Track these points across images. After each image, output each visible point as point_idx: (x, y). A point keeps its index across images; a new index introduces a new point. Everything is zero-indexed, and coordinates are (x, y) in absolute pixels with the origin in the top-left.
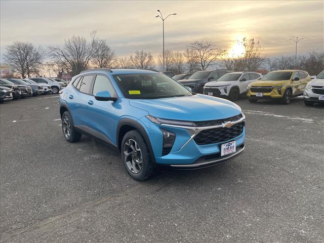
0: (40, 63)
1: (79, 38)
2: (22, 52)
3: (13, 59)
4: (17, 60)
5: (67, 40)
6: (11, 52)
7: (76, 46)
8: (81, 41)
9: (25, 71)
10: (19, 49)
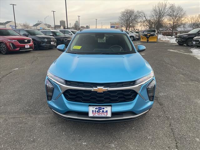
0: (136, 21)
1: (162, 3)
2: (128, 15)
3: (123, 19)
4: (125, 20)
5: (154, 6)
6: (123, 15)
7: (159, 9)
8: (163, 5)
9: (128, 26)
10: (127, 13)
